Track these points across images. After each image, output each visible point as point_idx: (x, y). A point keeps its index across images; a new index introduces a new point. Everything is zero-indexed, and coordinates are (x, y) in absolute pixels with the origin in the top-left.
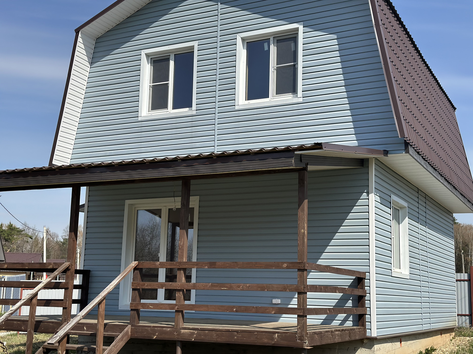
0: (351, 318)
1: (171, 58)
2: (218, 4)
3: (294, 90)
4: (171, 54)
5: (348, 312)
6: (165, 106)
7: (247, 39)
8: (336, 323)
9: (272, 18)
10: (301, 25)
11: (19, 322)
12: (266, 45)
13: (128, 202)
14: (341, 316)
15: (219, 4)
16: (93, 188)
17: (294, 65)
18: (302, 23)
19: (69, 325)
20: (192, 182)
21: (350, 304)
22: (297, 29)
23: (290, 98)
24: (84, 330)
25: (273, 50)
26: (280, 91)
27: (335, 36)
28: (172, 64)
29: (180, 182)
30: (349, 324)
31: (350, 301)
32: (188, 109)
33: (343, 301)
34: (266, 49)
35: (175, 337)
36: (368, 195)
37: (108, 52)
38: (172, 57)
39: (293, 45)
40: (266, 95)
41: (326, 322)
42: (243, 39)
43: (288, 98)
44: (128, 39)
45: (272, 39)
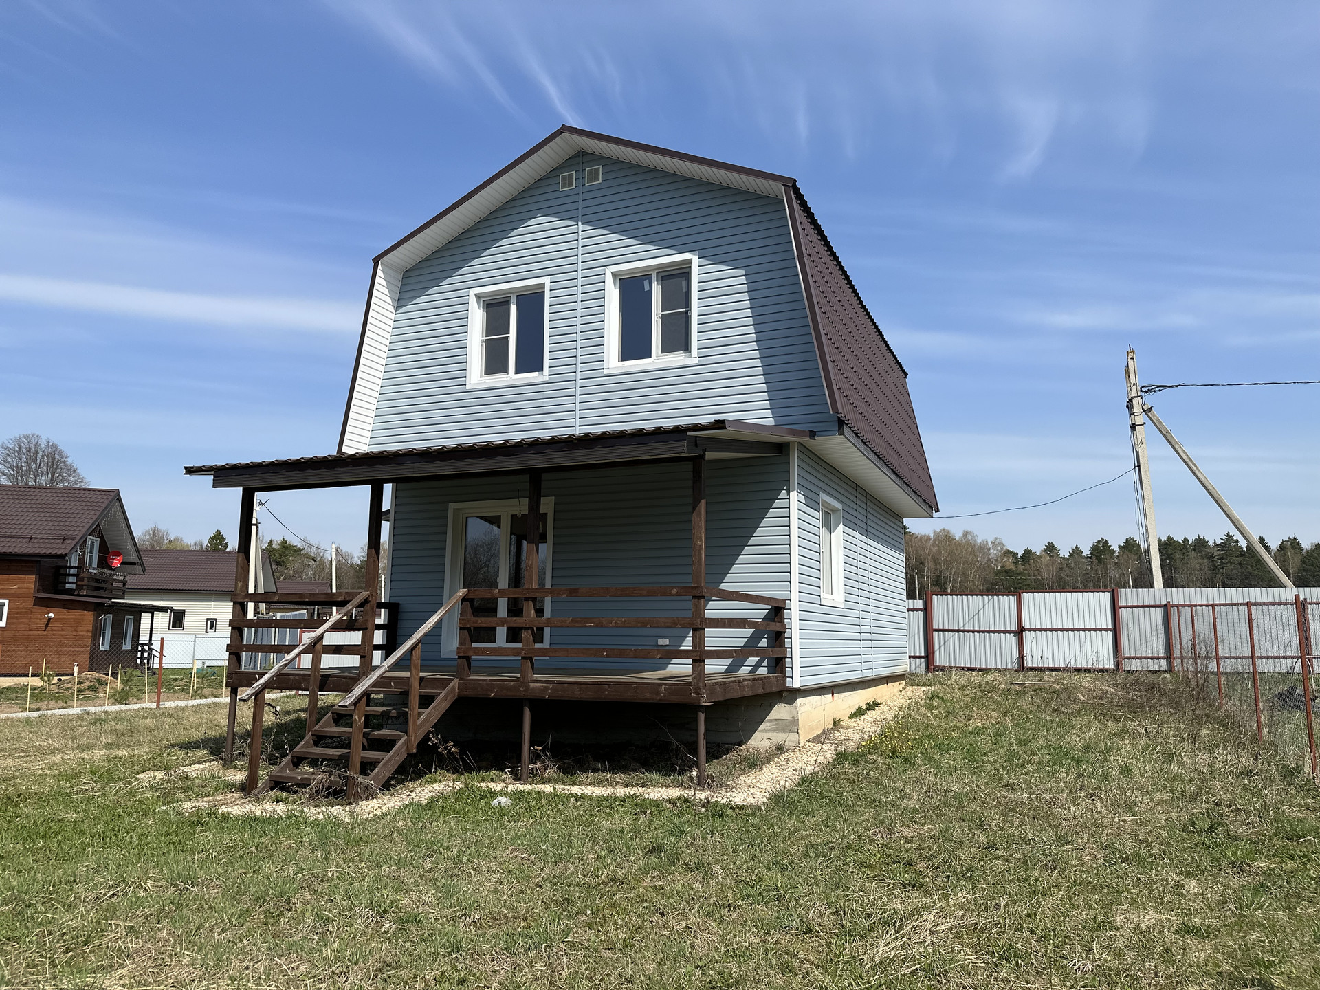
0: (765, 663)
1: (512, 301)
2: (577, 225)
3: (686, 348)
4: (512, 295)
5: (760, 653)
6: (505, 370)
7: (620, 275)
8: (745, 670)
9: (655, 245)
10: (695, 255)
11: (297, 678)
12: (646, 283)
13: (452, 506)
14: (753, 660)
15: (580, 223)
16: (401, 486)
17: (686, 312)
18: (697, 252)
19: (369, 679)
20: (544, 476)
21: (763, 643)
22: (690, 261)
23: (682, 358)
24: (391, 687)
25: (657, 291)
26: (666, 349)
27: (742, 272)
28: (513, 309)
29: (527, 477)
30: (763, 670)
31: (765, 640)
32: (537, 373)
33: (754, 639)
34: (647, 288)
35: (521, 693)
36: (789, 494)
37: (421, 291)
38: (514, 299)
39: (684, 283)
40: (648, 355)
41: (732, 668)
42: (614, 275)
43: (677, 358)
44: (450, 272)
45: (654, 275)
